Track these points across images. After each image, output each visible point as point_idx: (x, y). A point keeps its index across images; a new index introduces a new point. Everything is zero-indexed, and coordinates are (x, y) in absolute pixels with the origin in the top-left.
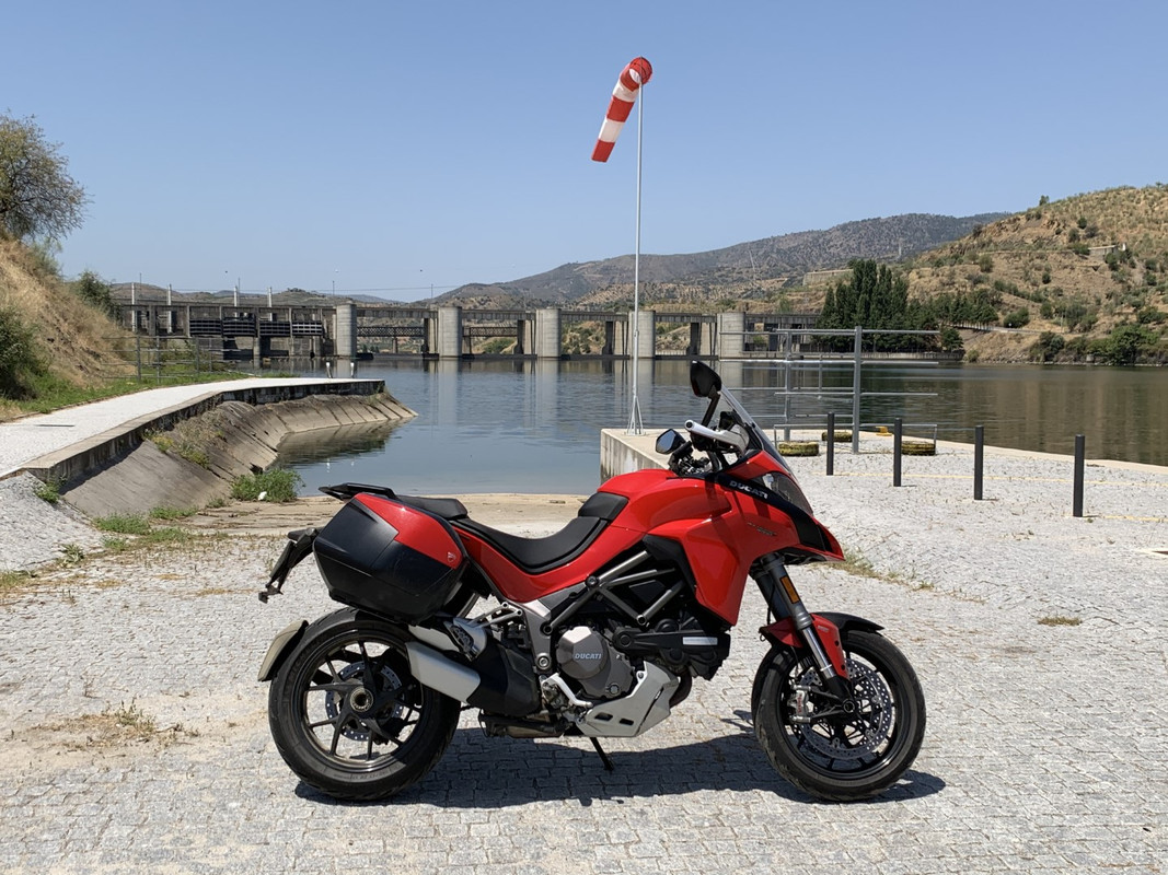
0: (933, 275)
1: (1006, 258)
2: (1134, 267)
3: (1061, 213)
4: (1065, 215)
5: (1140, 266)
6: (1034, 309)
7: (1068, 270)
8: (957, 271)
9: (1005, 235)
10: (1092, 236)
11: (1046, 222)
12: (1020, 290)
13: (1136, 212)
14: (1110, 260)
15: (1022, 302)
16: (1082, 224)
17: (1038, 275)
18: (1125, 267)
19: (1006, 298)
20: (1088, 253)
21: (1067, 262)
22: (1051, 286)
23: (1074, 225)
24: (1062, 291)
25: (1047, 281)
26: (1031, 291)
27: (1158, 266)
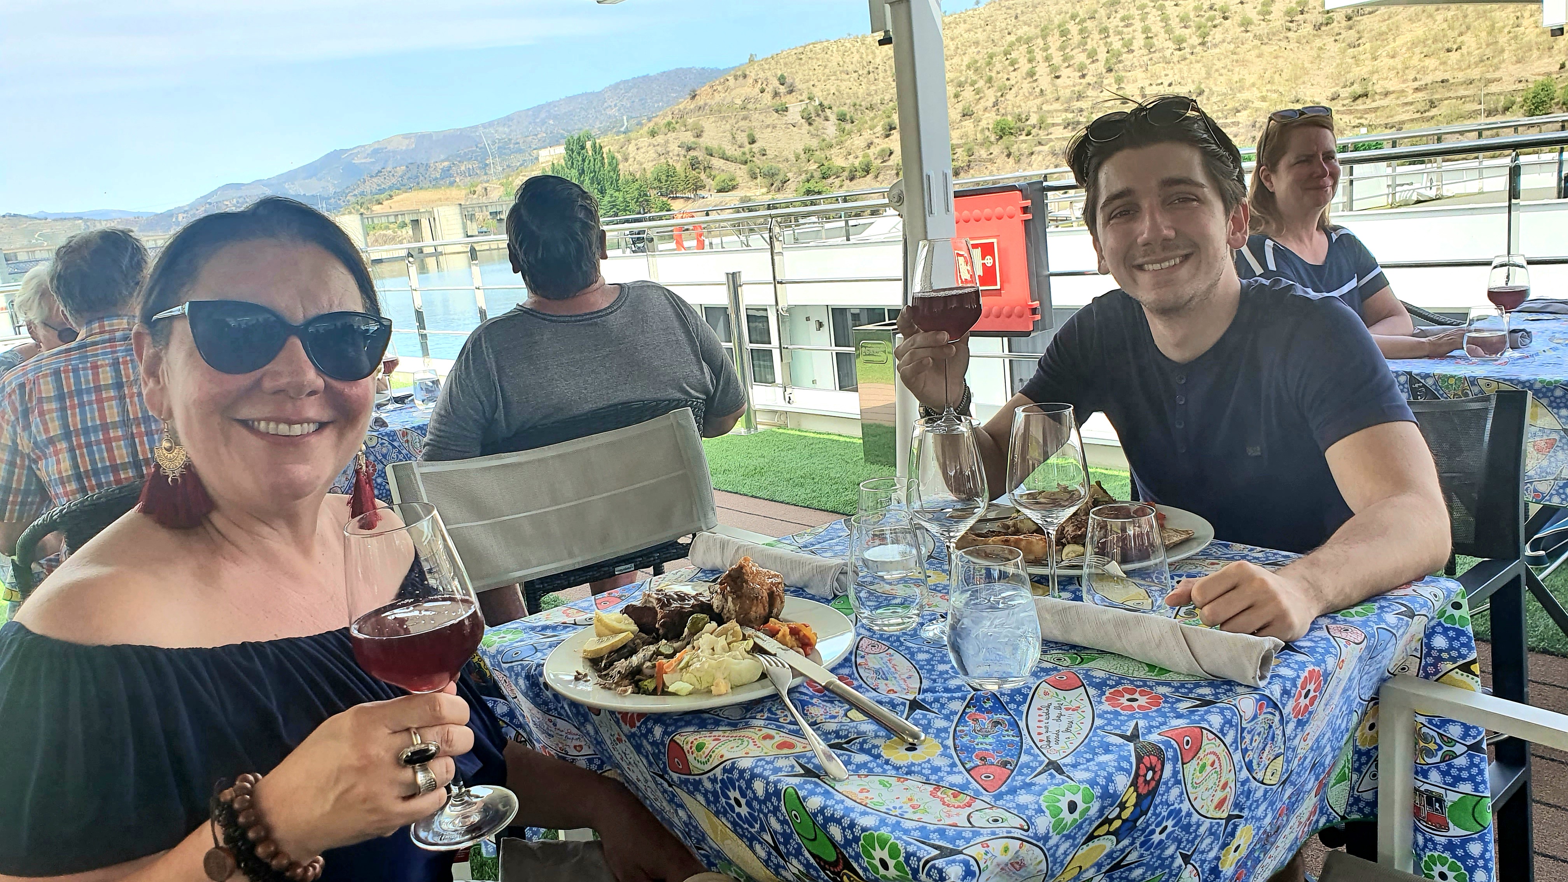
0: (650, 145)
1: (715, 122)
2: (827, 120)
3: (763, 70)
4: (768, 74)
5: (833, 118)
6: (741, 173)
7: (769, 130)
8: (671, 139)
9: (718, 98)
10: (791, 92)
11: (751, 81)
12: (729, 153)
13: (830, 65)
14: (805, 115)
15: (732, 167)
16: (782, 81)
17: (743, 138)
18: (818, 121)
19: (717, 162)
20: (786, 110)
21: (769, 121)
22: (756, 147)
23: (776, 83)
24: (765, 150)
25: (753, 142)
26: (737, 153)
27: (848, 118)
